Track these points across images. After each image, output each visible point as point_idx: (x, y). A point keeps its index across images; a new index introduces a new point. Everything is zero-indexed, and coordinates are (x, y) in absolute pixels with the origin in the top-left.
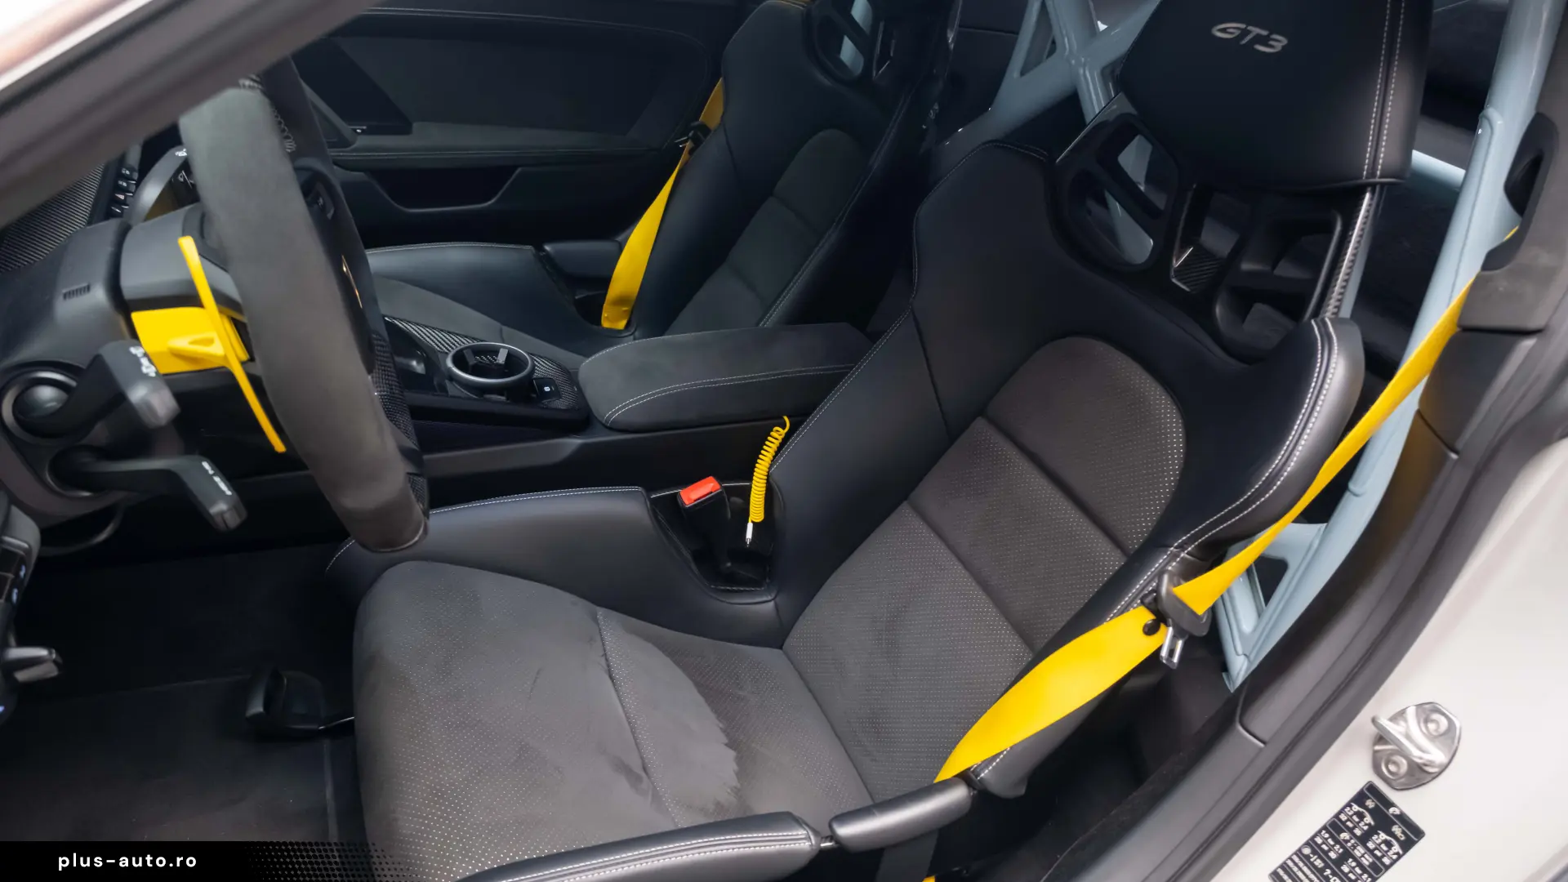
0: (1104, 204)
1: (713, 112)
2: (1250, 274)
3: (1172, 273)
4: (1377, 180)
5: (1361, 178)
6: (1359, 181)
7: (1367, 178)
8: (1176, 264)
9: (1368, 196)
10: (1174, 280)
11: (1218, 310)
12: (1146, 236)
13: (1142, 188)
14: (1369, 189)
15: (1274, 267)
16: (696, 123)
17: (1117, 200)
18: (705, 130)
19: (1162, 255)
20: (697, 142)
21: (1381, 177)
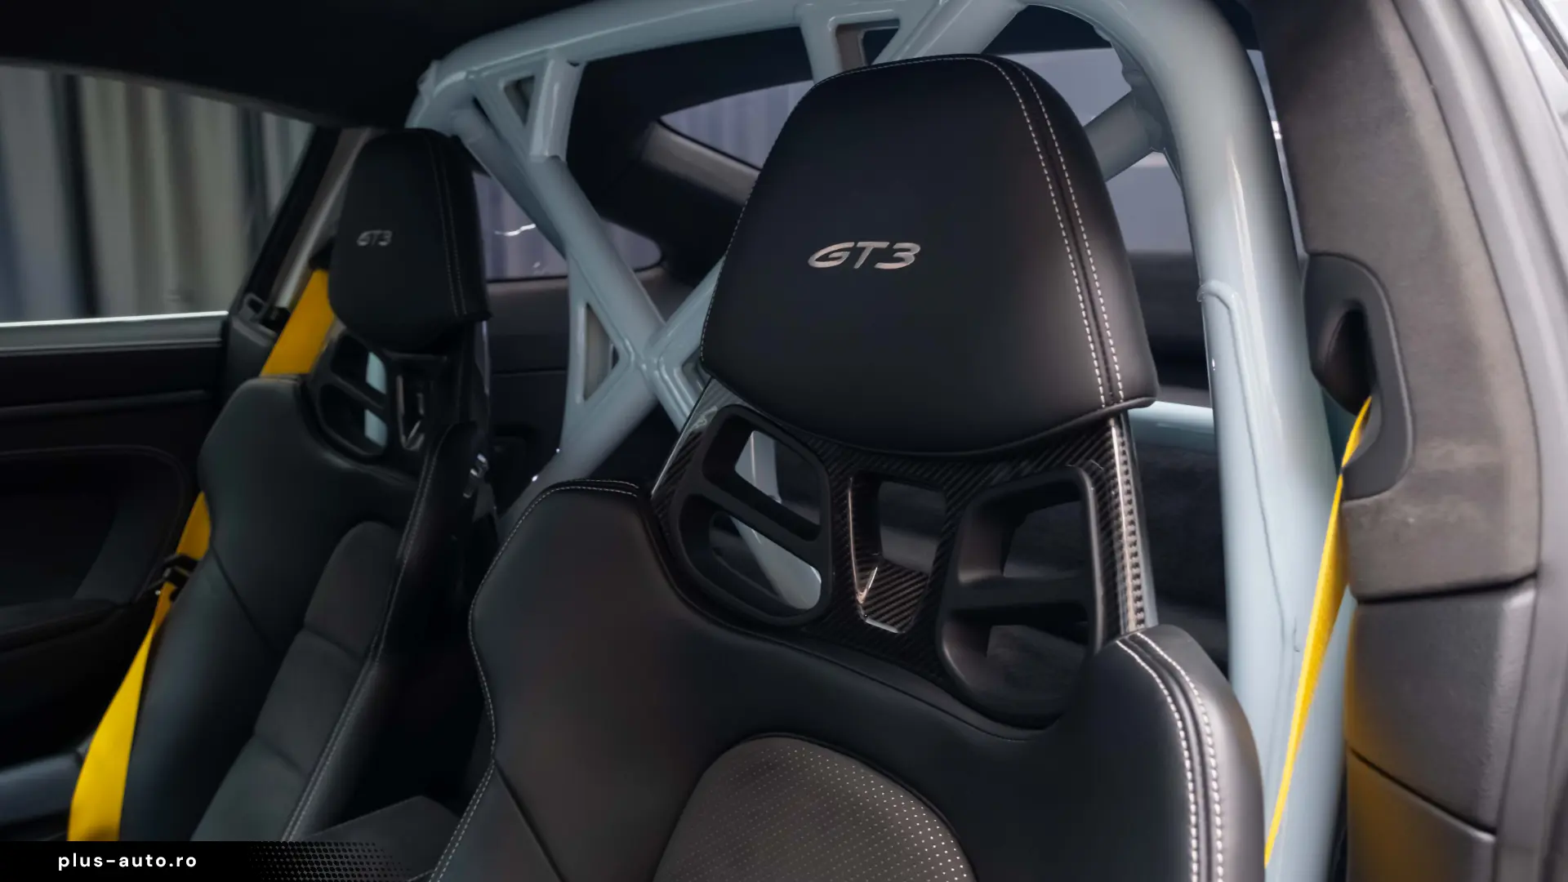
0: (735, 532)
1: (196, 537)
2: (977, 585)
3: (862, 612)
4: (1123, 404)
5: (1101, 408)
6: (1099, 412)
7: (1107, 404)
8: (862, 597)
9: (1114, 432)
10: (869, 621)
11: (947, 652)
12: (807, 565)
13: (779, 501)
14: (1112, 422)
15: (1002, 570)
16: (172, 557)
17: (752, 527)
18: (189, 563)
19: (839, 590)
20: (179, 581)
21: (1126, 400)
